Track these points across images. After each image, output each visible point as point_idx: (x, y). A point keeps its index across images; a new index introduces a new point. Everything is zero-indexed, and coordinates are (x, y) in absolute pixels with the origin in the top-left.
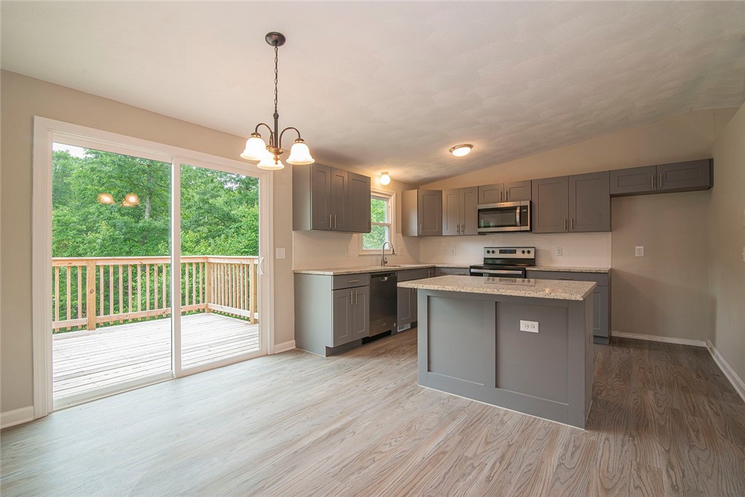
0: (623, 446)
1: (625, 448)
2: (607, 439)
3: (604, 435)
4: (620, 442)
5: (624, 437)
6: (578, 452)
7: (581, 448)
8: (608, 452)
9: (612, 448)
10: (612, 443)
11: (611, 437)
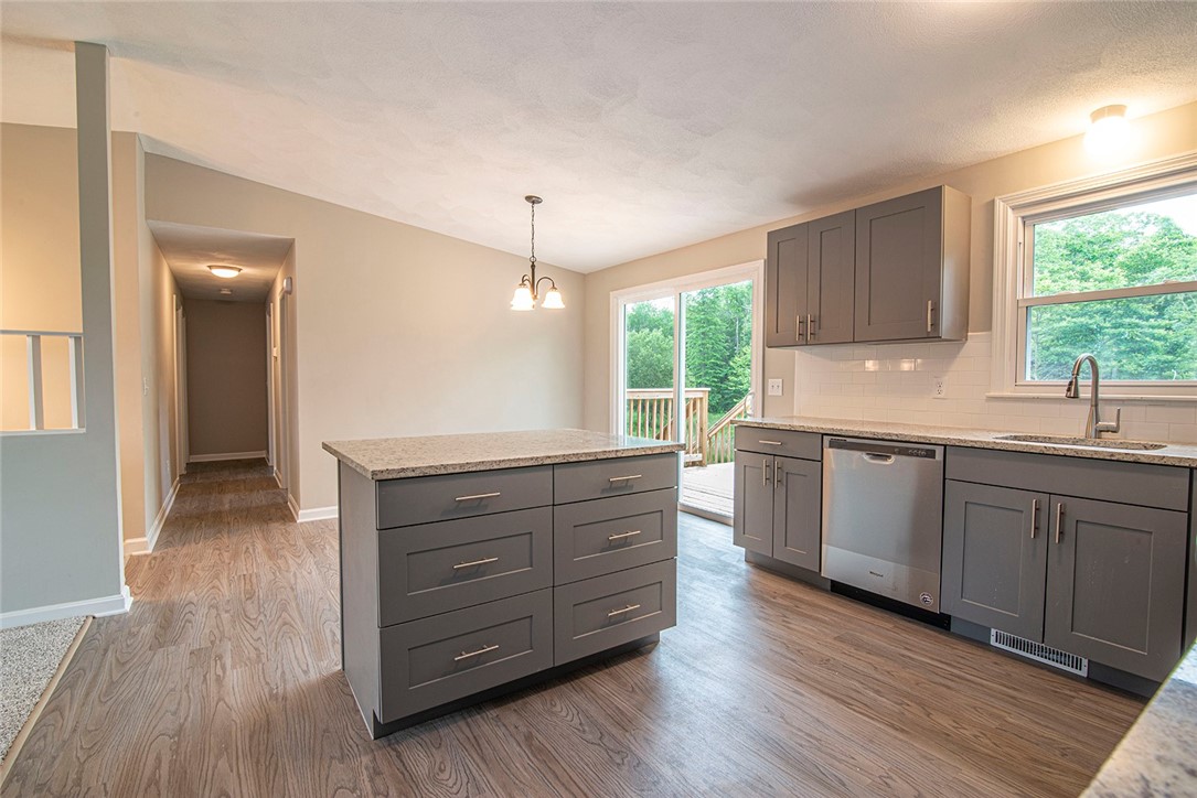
0: (283, 672)
1: (279, 672)
2: (306, 672)
3: (314, 676)
4: (289, 676)
5: (285, 688)
6: (329, 639)
7: (330, 644)
8: (299, 656)
9: (295, 664)
10: (298, 671)
11: (303, 679)
